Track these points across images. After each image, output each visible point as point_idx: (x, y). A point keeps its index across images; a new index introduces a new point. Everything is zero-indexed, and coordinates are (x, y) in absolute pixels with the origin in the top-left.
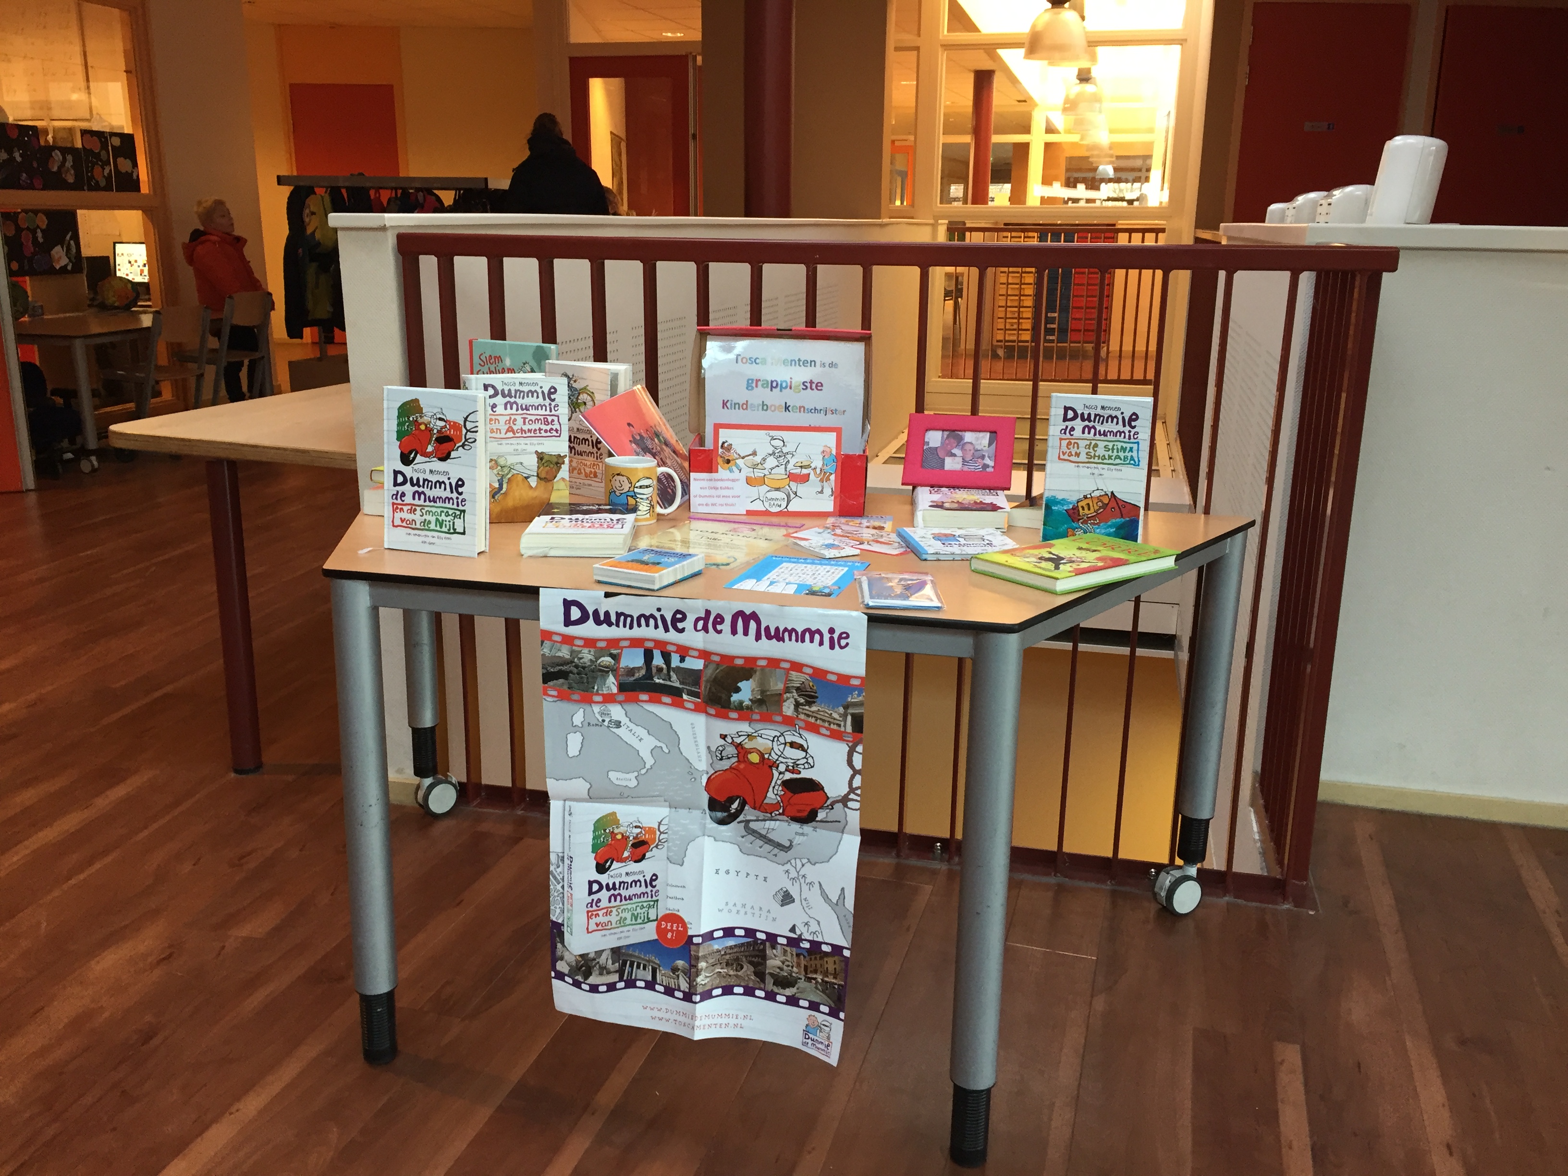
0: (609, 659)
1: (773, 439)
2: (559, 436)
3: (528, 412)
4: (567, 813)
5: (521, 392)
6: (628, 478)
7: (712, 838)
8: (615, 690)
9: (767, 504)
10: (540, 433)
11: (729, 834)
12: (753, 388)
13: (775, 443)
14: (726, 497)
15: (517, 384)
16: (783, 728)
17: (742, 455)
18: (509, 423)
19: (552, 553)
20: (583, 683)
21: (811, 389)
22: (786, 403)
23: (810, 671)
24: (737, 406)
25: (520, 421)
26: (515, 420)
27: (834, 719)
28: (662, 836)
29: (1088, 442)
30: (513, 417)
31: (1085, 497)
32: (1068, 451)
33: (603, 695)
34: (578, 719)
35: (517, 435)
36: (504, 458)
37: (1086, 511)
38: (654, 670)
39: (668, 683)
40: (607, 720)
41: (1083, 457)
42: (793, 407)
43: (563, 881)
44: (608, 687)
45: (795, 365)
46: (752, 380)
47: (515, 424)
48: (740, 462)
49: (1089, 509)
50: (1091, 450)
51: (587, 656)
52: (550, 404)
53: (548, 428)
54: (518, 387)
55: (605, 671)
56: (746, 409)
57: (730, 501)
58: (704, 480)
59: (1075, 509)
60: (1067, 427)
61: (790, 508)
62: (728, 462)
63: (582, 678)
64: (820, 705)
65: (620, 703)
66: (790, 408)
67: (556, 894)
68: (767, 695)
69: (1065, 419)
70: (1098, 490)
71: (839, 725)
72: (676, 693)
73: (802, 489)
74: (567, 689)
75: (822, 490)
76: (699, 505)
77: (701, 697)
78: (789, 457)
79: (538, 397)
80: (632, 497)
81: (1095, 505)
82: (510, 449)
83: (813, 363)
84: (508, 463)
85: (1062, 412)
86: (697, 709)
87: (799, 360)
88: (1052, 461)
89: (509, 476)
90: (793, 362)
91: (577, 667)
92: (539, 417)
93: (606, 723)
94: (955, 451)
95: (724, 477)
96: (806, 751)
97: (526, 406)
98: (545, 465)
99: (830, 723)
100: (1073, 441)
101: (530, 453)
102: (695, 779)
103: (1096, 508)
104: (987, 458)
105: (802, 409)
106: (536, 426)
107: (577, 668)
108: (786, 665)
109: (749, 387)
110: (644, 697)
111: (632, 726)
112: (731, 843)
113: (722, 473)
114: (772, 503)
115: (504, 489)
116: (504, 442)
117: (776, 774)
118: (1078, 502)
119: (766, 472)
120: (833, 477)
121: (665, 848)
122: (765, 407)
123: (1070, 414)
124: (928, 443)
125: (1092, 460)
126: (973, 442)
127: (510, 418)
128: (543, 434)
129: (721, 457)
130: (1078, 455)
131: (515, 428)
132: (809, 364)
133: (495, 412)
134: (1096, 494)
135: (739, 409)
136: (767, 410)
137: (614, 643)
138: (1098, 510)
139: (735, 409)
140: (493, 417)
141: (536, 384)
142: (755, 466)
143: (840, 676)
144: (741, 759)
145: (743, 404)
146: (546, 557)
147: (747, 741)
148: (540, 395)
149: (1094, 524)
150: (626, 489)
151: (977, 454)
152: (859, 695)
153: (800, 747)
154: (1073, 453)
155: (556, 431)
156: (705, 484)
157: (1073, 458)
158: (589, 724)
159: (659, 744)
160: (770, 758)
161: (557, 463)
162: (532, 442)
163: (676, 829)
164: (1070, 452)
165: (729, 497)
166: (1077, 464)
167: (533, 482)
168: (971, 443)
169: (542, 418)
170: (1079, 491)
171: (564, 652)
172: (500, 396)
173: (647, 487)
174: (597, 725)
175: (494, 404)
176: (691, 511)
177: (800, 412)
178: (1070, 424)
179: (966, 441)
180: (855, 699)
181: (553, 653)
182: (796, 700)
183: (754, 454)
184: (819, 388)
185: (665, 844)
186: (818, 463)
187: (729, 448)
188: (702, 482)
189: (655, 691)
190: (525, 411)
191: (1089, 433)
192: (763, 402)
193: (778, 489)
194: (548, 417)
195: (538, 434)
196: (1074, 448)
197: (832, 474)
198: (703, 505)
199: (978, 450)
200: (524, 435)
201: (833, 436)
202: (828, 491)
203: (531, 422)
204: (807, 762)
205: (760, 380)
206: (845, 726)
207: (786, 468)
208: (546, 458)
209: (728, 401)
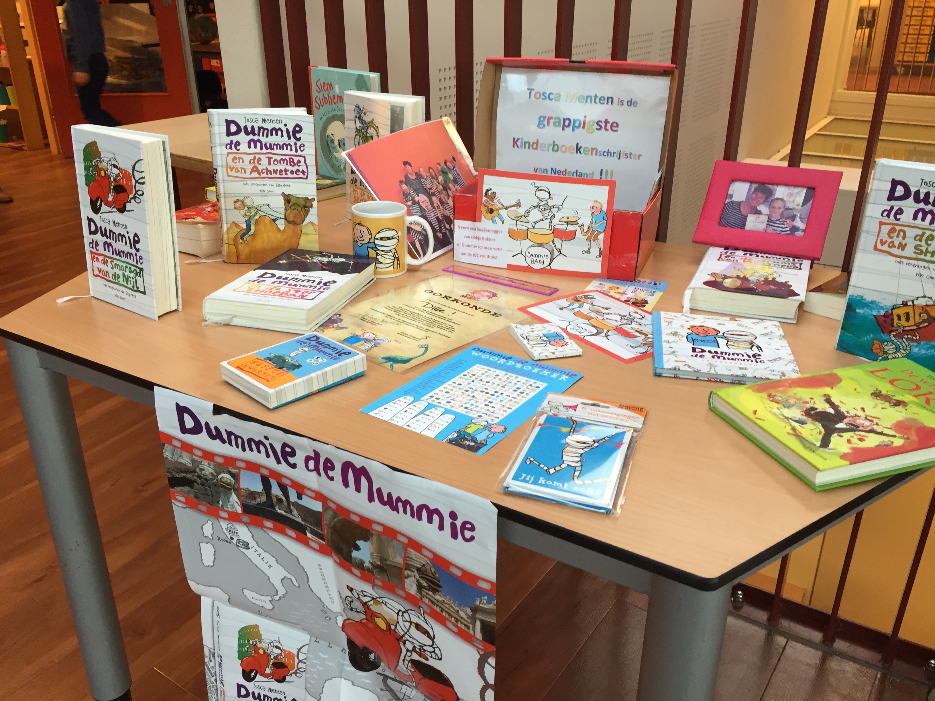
0: (229, 476)
1: (538, 189)
2: (307, 178)
3: (272, 151)
4: (215, 614)
5: (264, 129)
6: (368, 229)
7: (350, 682)
8: (239, 510)
9: (529, 260)
10: (286, 174)
11: (368, 681)
12: (544, 126)
13: (539, 194)
14: (488, 248)
15: (260, 121)
16: (408, 606)
17: (505, 205)
18: (254, 163)
19: (236, 321)
20: (207, 494)
21: (606, 129)
22: (578, 144)
23: (430, 556)
24: (527, 145)
25: (264, 161)
26: (259, 159)
27: (462, 618)
28: (301, 665)
29: (920, 232)
30: (257, 156)
31: (905, 304)
32: (889, 240)
33: (228, 512)
34: (208, 529)
35: (262, 175)
36: (250, 199)
37: (903, 322)
38: (274, 500)
39: (289, 516)
40: (235, 539)
41: (909, 251)
42: (585, 148)
43: (216, 676)
44: (232, 505)
45: (591, 102)
46: (544, 118)
47: (260, 164)
48: (503, 212)
49: (908, 320)
50: (923, 243)
51: (208, 469)
52: (296, 144)
53: (294, 169)
54: (261, 124)
55: (228, 488)
56: (537, 148)
57: (492, 253)
58: (467, 228)
59: (888, 316)
60: (892, 208)
61: (554, 266)
62: (491, 211)
63: (206, 490)
64: (445, 596)
65: (246, 524)
66: (582, 150)
67: (211, 685)
68: (386, 564)
69: (891, 197)
70: (924, 297)
71: (468, 627)
72: (300, 529)
73: (567, 247)
74: (193, 498)
75: (589, 249)
76: (462, 254)
77: (326, 539)
78: (554, 210)
79: (282, 136)
80: (373, 248)
81: (917, 317)
82: (256, 190)
83: (610, 100)
84: (255, 205)
85: (888, 186)
86: (322, 551)
87: (596, 96)
88: (864, 251)
89: (257, 217)
90: (587, 99)
91: (199, 477)
92: (284, 157)
93: (235, 541)
94: (761, 208)
95: (488, 228)
96: (432, 639)
97: (270, 144)
98: (293, 208)
99: (457, 621)
100: (898, 228)
101: (277, 195)
102: (330, 619)
103: (918, 320)
104: (798, 219)
105: (594, 151)
106: (282, 167)
107: (200, 479)
108: (405, 540)
109: (540, 125)
110: (268, 524)
111: (260, 551)
112: (370, 691)
113: (485, 223)
114: (535, 259)
115: (252, 231)
116: (250, 182)
117: (404, 651)
118: (893, 308)
119: (530, 226)
120: (601, 237)
121: (303, 677)
122: (555, 147)
123: (900, 191)
124: (731, 196)
125: (922, 257)
126: (785, 199)
127: (255, 157)
128: (290, 175)
129: (485, 206)
130: (902, 247)
131: (260, 168)
132: (606, 102)
133: (239, 150)
134: (922, 302)
135: (529, 148)
136: (557, 150)
137: (230, 461)
138: (920, 323)
139: (525, 147)
140: (237, 156)
141: (280, 121)
142: (518, 219)
143: (465, 573)
144: (370, 619)
145: (533, 143)
146: (229, 325)
147: (372, 603)
148: (285, 133)
149: (912, 340)
150: (367, 241)
151: (787, 213)
152: (489, 602)
153: (425, 632)
154: (896, 244)
155: (303, 172)
156: (469, 233)
157: (895, 251)
158: (219, 538)
159: (289, 576)
160: (396, 631)
161: (305, 207)
162: (278, 183)
163: (314, 662)
164: (892, 242)
165: (491, 248)
166: (899, 260)
167: (281, 224)
168: (782, 200)
169: (287, 158)
170: (898, 295)
171: (186, 460)
172: (243, 133)
173: (388, 239)
174: (226, 541)
175: (237, 142)
176: (455, 259)
177: (592, 154)
178: (897, 204)
179: (776, 196)
180: (483, 604)
181: (175, 458)
182: (418, 581)
183: (518, 205)
184: (614, 129)
185: (303, 674)
186: (586, 220)
187: (492, 197)
188: (466, 230)
189: (279, 521)
190: (269, 151)
191: (923, 219)
192: (554, 142)
193: (541, 245)
194: (294, 157)
195: (284, 176)
196: (898, 236)
197: (600, 233)
198: (465, 254)
199: (789, 209)
200: (269, 176)
201: (605, 190)
202: (595, 251)
203: (276, 162)
204: (434, 652)
205: (552, 118)
206: (474, 629)
207: (551, 222)
208: (293, 201)
209: (518, 139)
